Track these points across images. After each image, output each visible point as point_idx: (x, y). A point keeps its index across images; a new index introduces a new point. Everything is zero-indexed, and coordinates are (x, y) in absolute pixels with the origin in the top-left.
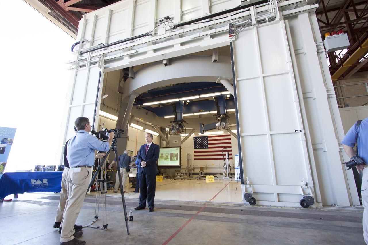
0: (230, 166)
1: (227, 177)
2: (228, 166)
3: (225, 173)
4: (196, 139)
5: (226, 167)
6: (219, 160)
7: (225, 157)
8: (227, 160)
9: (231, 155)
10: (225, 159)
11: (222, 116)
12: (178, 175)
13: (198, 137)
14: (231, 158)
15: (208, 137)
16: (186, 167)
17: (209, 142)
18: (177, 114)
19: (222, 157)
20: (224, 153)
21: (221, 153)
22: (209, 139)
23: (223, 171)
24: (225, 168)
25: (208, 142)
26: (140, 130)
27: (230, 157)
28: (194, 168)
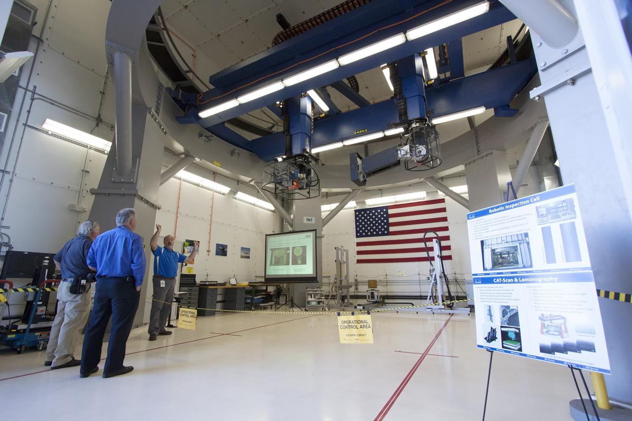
0: (445, 276)
1: (439, 307)
2: (440, 277)
3: (434, 294)
4: (359, 214)
5: (435, 279)
6: (416, 263)
7: (431, 254)
8: (437, 261)
9: (448, 248)
10: (433, 259)
11: (414, 125)
12: (313, 299)
13: (365, 210)
14: (449, 258)
15: (388, 208)
16: (332, 280)
17: (391, 220)
18: (294, 138)
19: (424, 254)
20: (429, 244)
21: (421, 245)
22: (391, 212)
23: (427, 290)
24: (433, 281)
25: (388, 220)
26: (224, 194)
27: (445, 253)
28: (357, 283)
